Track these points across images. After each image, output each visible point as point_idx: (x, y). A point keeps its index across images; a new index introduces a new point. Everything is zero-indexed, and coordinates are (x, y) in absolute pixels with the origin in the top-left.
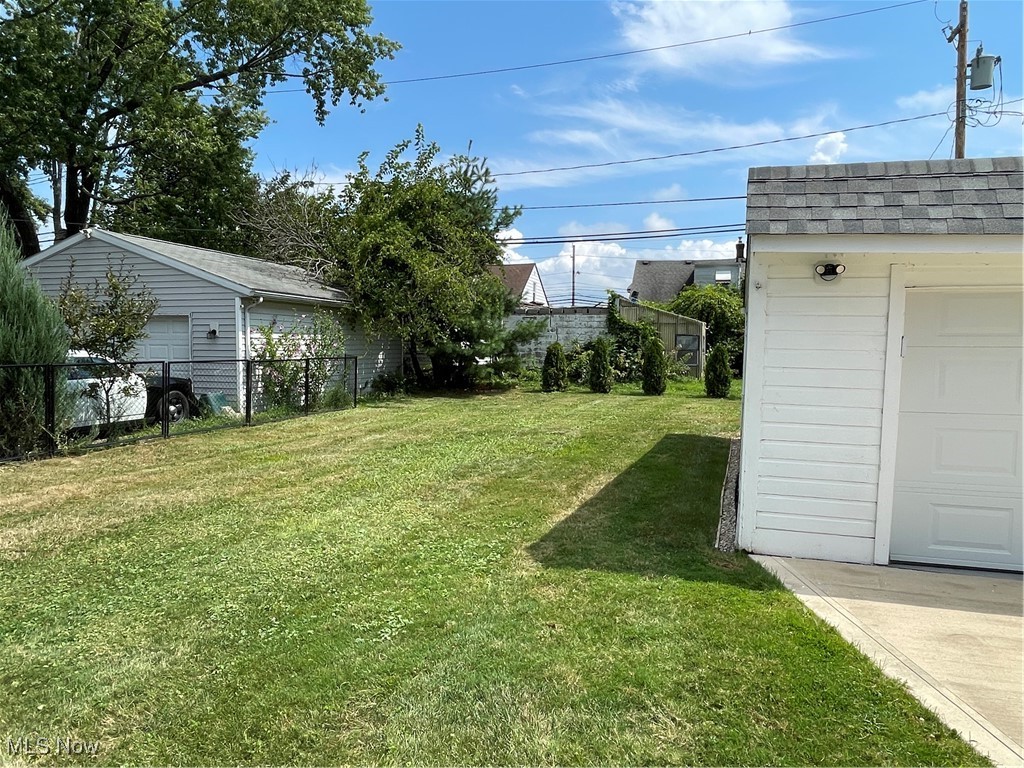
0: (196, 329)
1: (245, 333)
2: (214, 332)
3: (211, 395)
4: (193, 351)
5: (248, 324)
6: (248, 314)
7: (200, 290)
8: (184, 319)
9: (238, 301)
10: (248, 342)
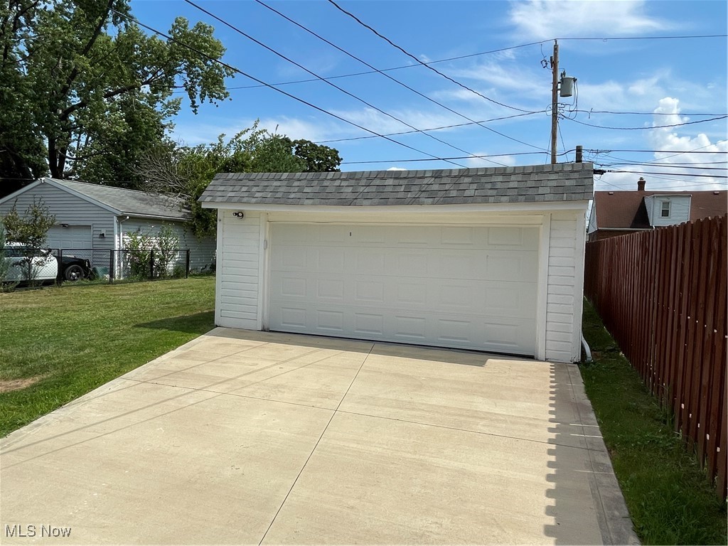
0: (95, 233)
1: (119, 235)
2: (103, 235)
3: (98, 269)
4: (93, 245)
5: (121, 230)
6: (121, 225)
7: (97, 212)
8: (89, 227)
9: (115, 218)
10: (120, 240)
